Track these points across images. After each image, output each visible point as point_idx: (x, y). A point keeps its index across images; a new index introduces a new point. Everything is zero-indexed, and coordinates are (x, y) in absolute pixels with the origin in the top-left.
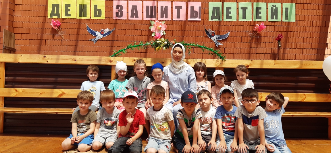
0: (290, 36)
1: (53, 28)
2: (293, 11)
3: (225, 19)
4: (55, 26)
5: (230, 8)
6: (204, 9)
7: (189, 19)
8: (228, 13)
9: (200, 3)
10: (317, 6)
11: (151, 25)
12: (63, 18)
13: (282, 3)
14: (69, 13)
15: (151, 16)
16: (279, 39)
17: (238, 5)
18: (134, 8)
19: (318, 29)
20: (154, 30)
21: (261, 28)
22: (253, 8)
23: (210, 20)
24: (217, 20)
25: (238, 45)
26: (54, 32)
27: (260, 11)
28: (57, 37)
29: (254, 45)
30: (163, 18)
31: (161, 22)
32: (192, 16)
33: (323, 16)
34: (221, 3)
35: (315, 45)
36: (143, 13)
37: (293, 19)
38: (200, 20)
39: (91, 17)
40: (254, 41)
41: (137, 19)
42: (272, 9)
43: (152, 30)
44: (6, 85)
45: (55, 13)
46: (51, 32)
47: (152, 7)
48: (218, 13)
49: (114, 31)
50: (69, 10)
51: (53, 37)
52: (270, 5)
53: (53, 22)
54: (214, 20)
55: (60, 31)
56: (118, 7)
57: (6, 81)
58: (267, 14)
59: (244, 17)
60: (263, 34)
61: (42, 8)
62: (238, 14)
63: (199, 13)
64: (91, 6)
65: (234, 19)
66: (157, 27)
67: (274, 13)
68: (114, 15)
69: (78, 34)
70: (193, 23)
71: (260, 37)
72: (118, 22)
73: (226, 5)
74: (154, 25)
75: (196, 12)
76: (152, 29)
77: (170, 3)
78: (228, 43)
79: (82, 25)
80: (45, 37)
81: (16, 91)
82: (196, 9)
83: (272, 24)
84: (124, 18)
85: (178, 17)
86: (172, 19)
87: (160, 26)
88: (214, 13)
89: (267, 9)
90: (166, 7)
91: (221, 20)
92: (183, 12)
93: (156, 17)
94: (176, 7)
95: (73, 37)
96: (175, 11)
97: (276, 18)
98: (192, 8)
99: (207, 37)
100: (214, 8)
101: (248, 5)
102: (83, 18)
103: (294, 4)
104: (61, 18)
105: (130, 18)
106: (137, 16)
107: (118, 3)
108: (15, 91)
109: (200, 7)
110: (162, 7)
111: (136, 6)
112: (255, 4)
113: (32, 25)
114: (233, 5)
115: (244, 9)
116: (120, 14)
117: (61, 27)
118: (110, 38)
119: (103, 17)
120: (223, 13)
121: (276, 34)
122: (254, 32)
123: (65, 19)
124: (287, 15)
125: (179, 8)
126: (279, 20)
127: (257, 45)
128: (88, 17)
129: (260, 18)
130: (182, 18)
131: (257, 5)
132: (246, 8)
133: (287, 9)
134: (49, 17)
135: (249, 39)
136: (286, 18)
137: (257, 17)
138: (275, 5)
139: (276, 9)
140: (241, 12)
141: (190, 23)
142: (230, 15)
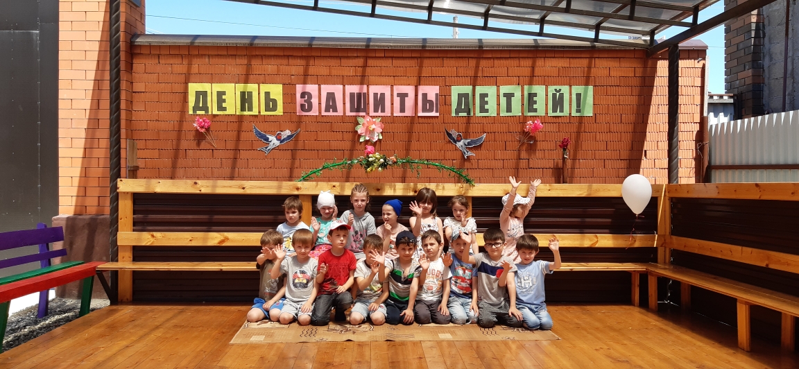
0: (584, 140)
1: (197, 130)
2: (588, 98)
3: (478, 114)
4: (202, 127)
5: (486, 95)
6: (444, 98)
7: (420, 114)
8: (483, 102)
9: (437, 88)
10: (628, 90)
11: (358, 124)
12: (214, 113)
13: (570, 86)
14: (224, 105)
15: (358, 110)
16: (564, 146)
17: (498, 91)
18: (331, 96)
19: (630, 128)
20: (363, 131)
21: (536, 128)
22: (523, 95)
23: (453, 114)
24: (465, 114)
25: (499, 154)
26: (199, 137)
27: (535, 99)
28: (204, 145)
29: (524, 155)
30: (378, 112)
31: (374, 120)
32: (424, 110)
33: (638, 106)
34: (471, 87)
35: (625, 154)
36: (344, 104)
37: (588, 112)
38: (438, 114)
39: (259, 112)
40: (524, 148)
41: (335, 114)
42: (554, 95)
43: (359, 132)
44: (135, 228)
45: (201, 105)
46: (194, 136)
47: (359, 95)
48: (467, 104)
49: (298, 135)
50: (224, 101)
51: (198, 144)
52: (552, 89)
53: (198, 121)
54: (461, 114)
55: (210, 135)
56: (303, 95)
57: (135, 220)
58: (547, 105)
59: (509, 109)
60: (539, 136)
61: (178, 98)
62: (498, 104)
63: (437, 104)
64: (259, 94)
65: (492, 113)
66: (368, 127)
67: (558, 102)
68: (298, 108)
69: (238, 139)
70: (426, 121)
71: (536, 141)
72: (304, 119)
73: (480, 90)
74: (363, 124)
75: (431, 102)
76: (360, 130)
77: (389, 88)
78: (483, 152)
79: (245, 125)
80: (184, 144)
81: (153, 236)
82: (432, 97)
83: (555, 120)
84: (314, 112)
85: (402, 109)
86: (392, 113)
87: (373, 126)
88: (459, 104)
89: (547, 95)
90: (383, 95)
91: (472, 114)
92: (409, 102)
93: (366, 110)
94: (399, 95)
95: (231, 145)
96: (397, 100)
97: (562, 111)
98: (425, 95)
99: (450, 142)
100: (460, 96)
101: (516, 90)
102: (246, 113)
103: (591, 88)
104: (210, 113)
105: (324, 113)
106: (335, 110)
107: (304, 88)
108: (150, 237)
109: (437, 94)
110: (376, 95)
111: (333, 93)
112: (526, 87)
113: (162, 125)
114: (491, 90)
115: (509, 96)
116: (307, 106)
117: (211, 129)
118: (291, 145)
119: (280, 111)
120: (474, 104)
121: (561, 137)
122: (525, 134)
123: (218, 115)
124: (578, 105)
125: (403, 96)
126: (566, 113)
127: (530, 155)
128: (255, 112)
129: (535, 110)
130: (409, 112)
131: (529, 89)
132: (513, 95)
133: (578, 95)
134: (191, 112)
135: (517, 145)
136: (578, 111)
137: (531, 109)
138: (560, 90)
139: (562, 95)
140: (503, 101)
141: (421, 120)
142: (486, 107)
